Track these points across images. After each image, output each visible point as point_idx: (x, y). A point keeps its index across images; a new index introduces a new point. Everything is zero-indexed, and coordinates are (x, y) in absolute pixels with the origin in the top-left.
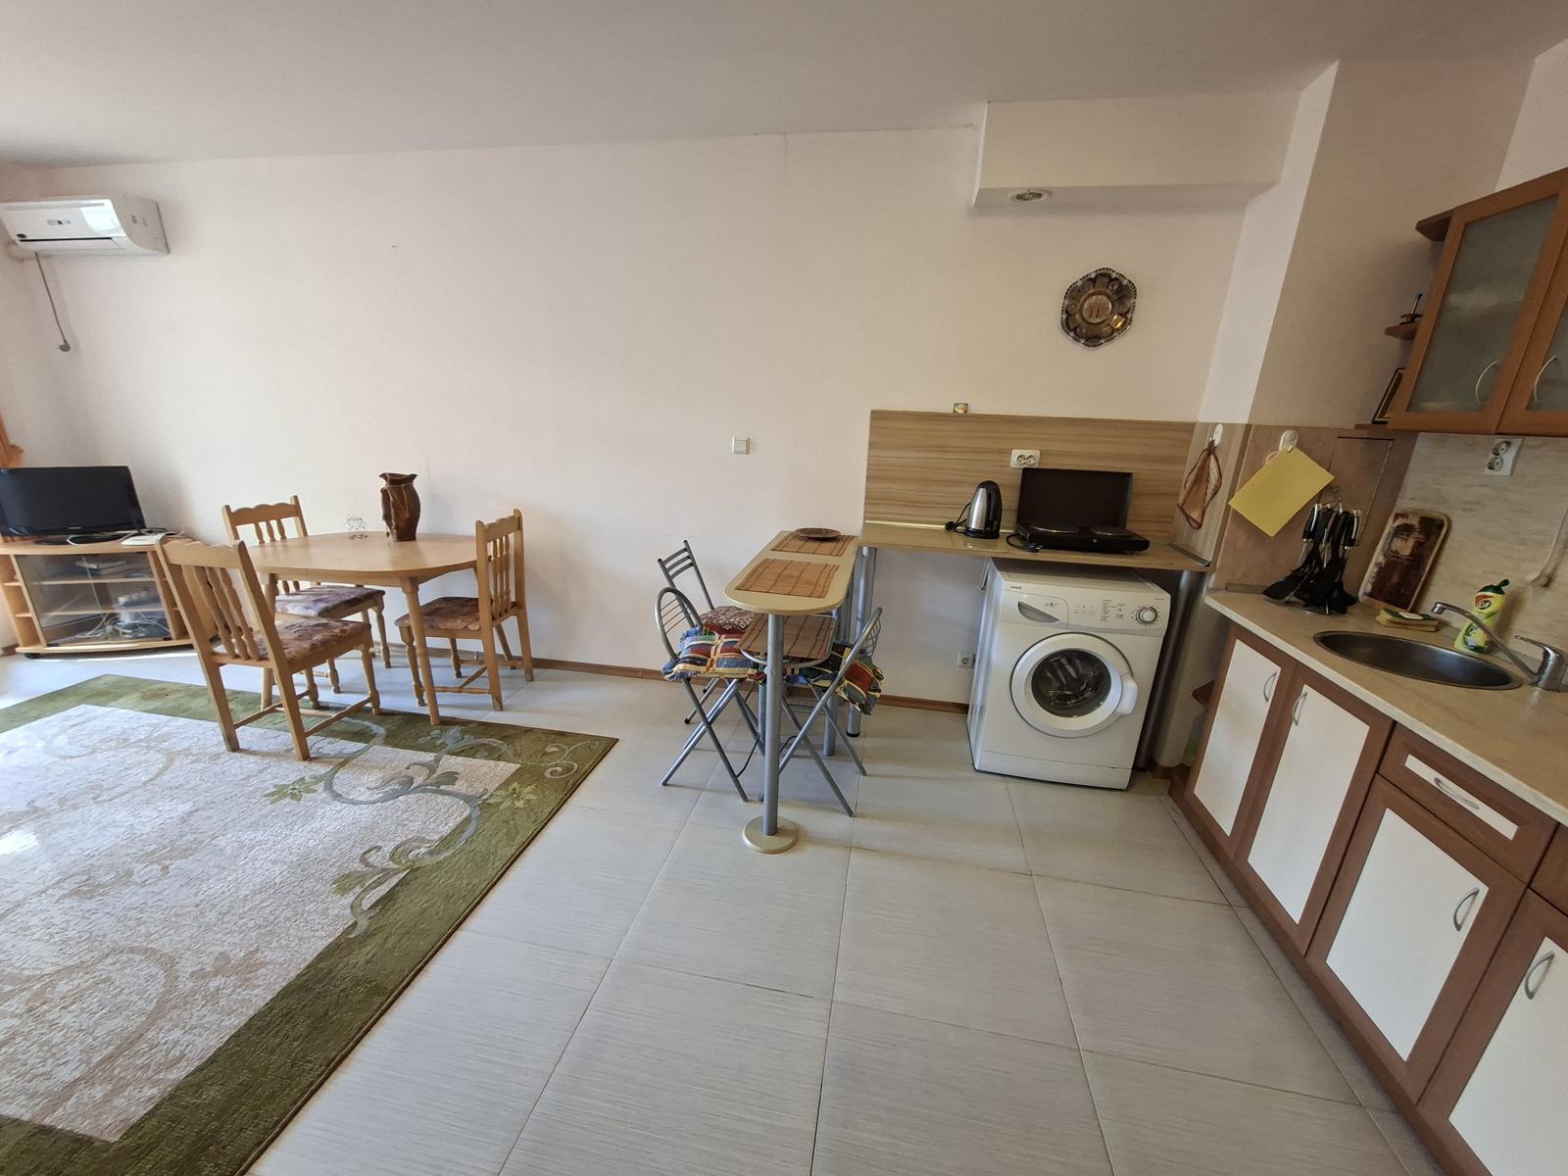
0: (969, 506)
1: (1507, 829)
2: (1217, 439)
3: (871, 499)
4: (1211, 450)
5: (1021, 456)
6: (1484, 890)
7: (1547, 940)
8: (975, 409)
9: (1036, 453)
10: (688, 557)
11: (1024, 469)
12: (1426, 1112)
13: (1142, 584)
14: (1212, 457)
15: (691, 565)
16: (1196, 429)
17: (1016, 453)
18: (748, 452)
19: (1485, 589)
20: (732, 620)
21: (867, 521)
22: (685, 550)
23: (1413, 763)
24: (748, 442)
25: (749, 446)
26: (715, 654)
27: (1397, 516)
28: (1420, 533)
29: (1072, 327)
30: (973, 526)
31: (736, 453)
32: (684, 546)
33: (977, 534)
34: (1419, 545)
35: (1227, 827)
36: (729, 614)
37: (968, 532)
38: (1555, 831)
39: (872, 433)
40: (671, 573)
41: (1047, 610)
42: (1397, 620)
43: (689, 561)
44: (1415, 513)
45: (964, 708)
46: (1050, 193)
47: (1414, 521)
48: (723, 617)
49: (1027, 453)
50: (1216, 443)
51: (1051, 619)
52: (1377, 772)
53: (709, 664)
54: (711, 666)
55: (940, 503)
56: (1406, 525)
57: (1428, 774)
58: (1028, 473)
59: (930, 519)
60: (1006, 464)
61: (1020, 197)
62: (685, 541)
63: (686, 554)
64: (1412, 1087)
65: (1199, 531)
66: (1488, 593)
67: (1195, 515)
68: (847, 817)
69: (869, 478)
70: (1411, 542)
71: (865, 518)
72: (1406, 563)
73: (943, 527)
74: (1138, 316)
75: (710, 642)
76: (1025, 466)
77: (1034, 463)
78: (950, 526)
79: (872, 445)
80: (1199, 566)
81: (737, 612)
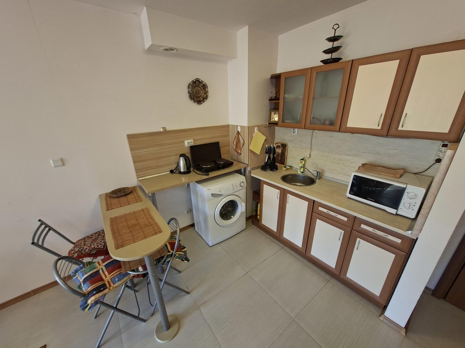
0: (178, 164)
1: (345, 219)
2: (239, 130)
3: (137, 170)
4: (238, 133)
5: (188, 143)
6: (343, 232)
7: (358, 238)
8: (169, 128)
9: (192, 141)
10: (46, 227)
11: (190, 147)
12: (342, 276)
13: (234, 174)
14: (239, 135)
15: (49, 230)
16: (230, 127)
17: (186, 142)
18: (64, 165)
19: (301, 160)
20: (93, 246)
21: (139, 179)
22: (42, 224)
23: (320, 208)
24: (62, 160)
25: (63, 162)
26: (106, 277)
27: (276, 144)
28: (282, 147)
29: (192, 98)
30: (182, 170)
31: (55, 167)
32: (39, 223)
33: (184, 173)
34: (282, 150)
35: (275, 230)
36: (88, 243)
37: (180, 173)
38: (355, 218)
39: (130, 144)
40: (40, 243)
41: (219, 193)
42: (286, 169)
43: (47, 229)
44: (280, 143)
45: (193, 225)
46: (176, 49)
47: (280, 145)
48: (85, 247)
49: (190, 141)
50: (239, 131)
51: (221, 195)
52: (312, 212)
53: (108, 286)
54: (110, 286)
55: (165, 165)
56: (278, 146)
57: (325, 211)
58: (192, 148)
59: (164, 171)
60: (184, 146)
61: (166, 50)
62: (39, 220)
63: (43, 226)
64: (337, 273)
65: (241, 155)
66: (302, 161)
67: (239, 151)
68: (188, 296)
69: (134, 162)
70: (281, 150)
71: (138, 178)
72: (281, 154)
73: (169, 172)
74: (209, 94)
75: (95, 270)
76: (190, 146)
77: (192, 144)
78: (172, 172)
79: (132, 149)
80: (244, 166)
81: (91, 240)
